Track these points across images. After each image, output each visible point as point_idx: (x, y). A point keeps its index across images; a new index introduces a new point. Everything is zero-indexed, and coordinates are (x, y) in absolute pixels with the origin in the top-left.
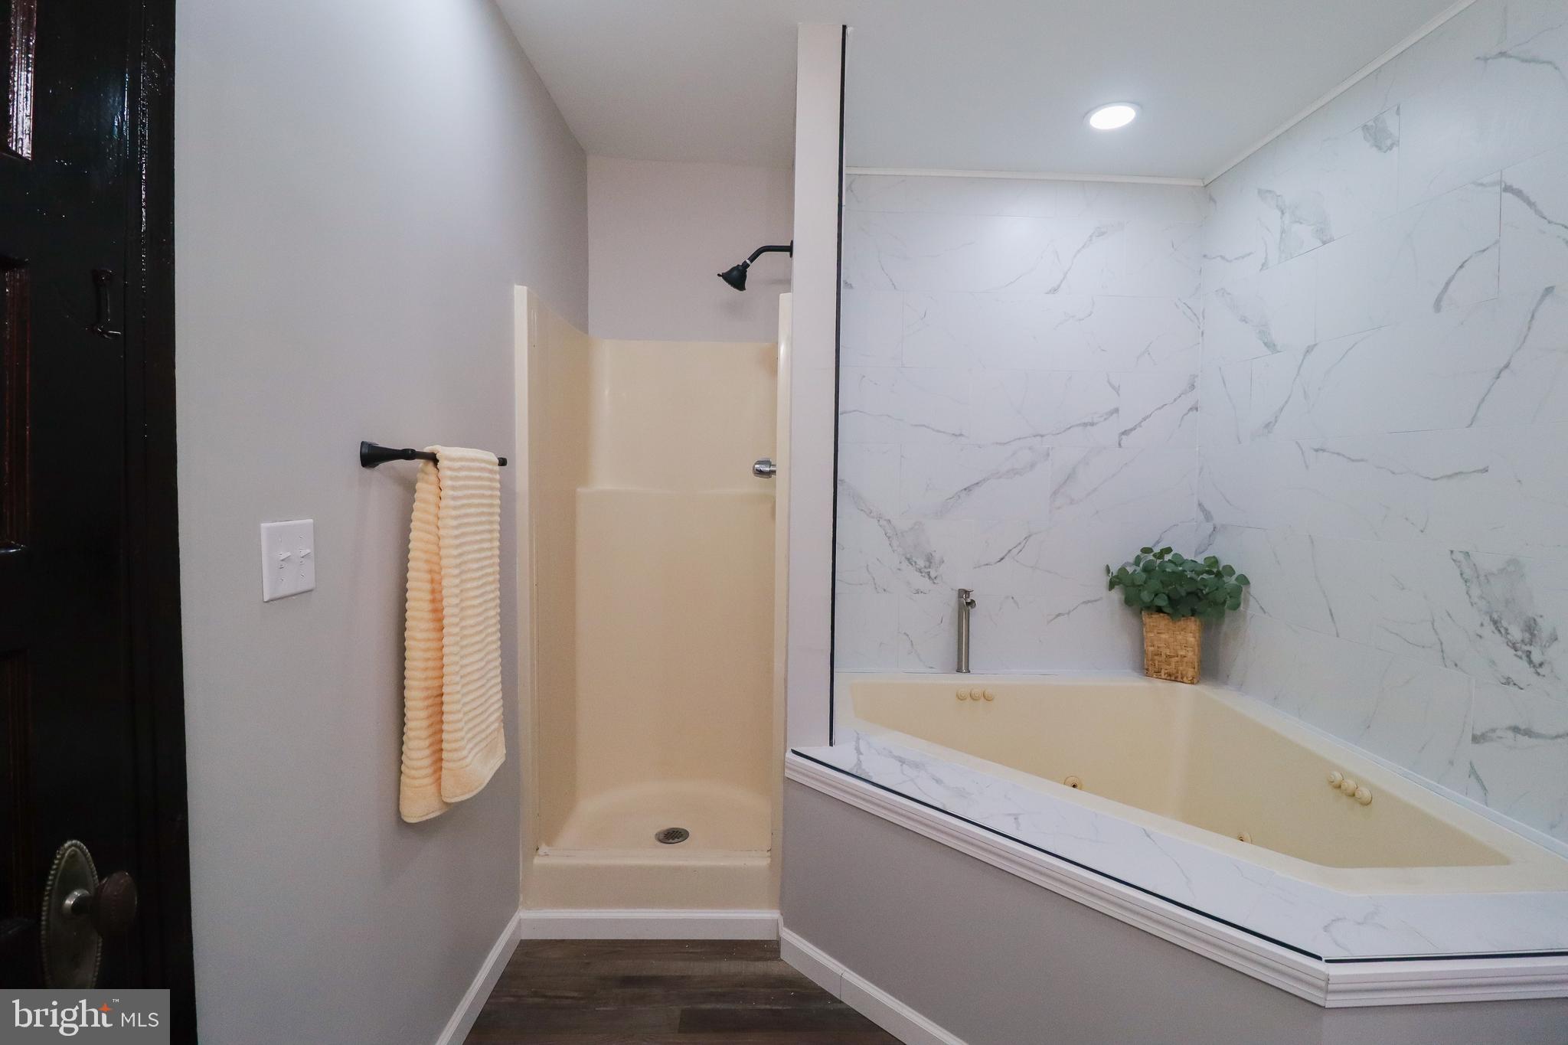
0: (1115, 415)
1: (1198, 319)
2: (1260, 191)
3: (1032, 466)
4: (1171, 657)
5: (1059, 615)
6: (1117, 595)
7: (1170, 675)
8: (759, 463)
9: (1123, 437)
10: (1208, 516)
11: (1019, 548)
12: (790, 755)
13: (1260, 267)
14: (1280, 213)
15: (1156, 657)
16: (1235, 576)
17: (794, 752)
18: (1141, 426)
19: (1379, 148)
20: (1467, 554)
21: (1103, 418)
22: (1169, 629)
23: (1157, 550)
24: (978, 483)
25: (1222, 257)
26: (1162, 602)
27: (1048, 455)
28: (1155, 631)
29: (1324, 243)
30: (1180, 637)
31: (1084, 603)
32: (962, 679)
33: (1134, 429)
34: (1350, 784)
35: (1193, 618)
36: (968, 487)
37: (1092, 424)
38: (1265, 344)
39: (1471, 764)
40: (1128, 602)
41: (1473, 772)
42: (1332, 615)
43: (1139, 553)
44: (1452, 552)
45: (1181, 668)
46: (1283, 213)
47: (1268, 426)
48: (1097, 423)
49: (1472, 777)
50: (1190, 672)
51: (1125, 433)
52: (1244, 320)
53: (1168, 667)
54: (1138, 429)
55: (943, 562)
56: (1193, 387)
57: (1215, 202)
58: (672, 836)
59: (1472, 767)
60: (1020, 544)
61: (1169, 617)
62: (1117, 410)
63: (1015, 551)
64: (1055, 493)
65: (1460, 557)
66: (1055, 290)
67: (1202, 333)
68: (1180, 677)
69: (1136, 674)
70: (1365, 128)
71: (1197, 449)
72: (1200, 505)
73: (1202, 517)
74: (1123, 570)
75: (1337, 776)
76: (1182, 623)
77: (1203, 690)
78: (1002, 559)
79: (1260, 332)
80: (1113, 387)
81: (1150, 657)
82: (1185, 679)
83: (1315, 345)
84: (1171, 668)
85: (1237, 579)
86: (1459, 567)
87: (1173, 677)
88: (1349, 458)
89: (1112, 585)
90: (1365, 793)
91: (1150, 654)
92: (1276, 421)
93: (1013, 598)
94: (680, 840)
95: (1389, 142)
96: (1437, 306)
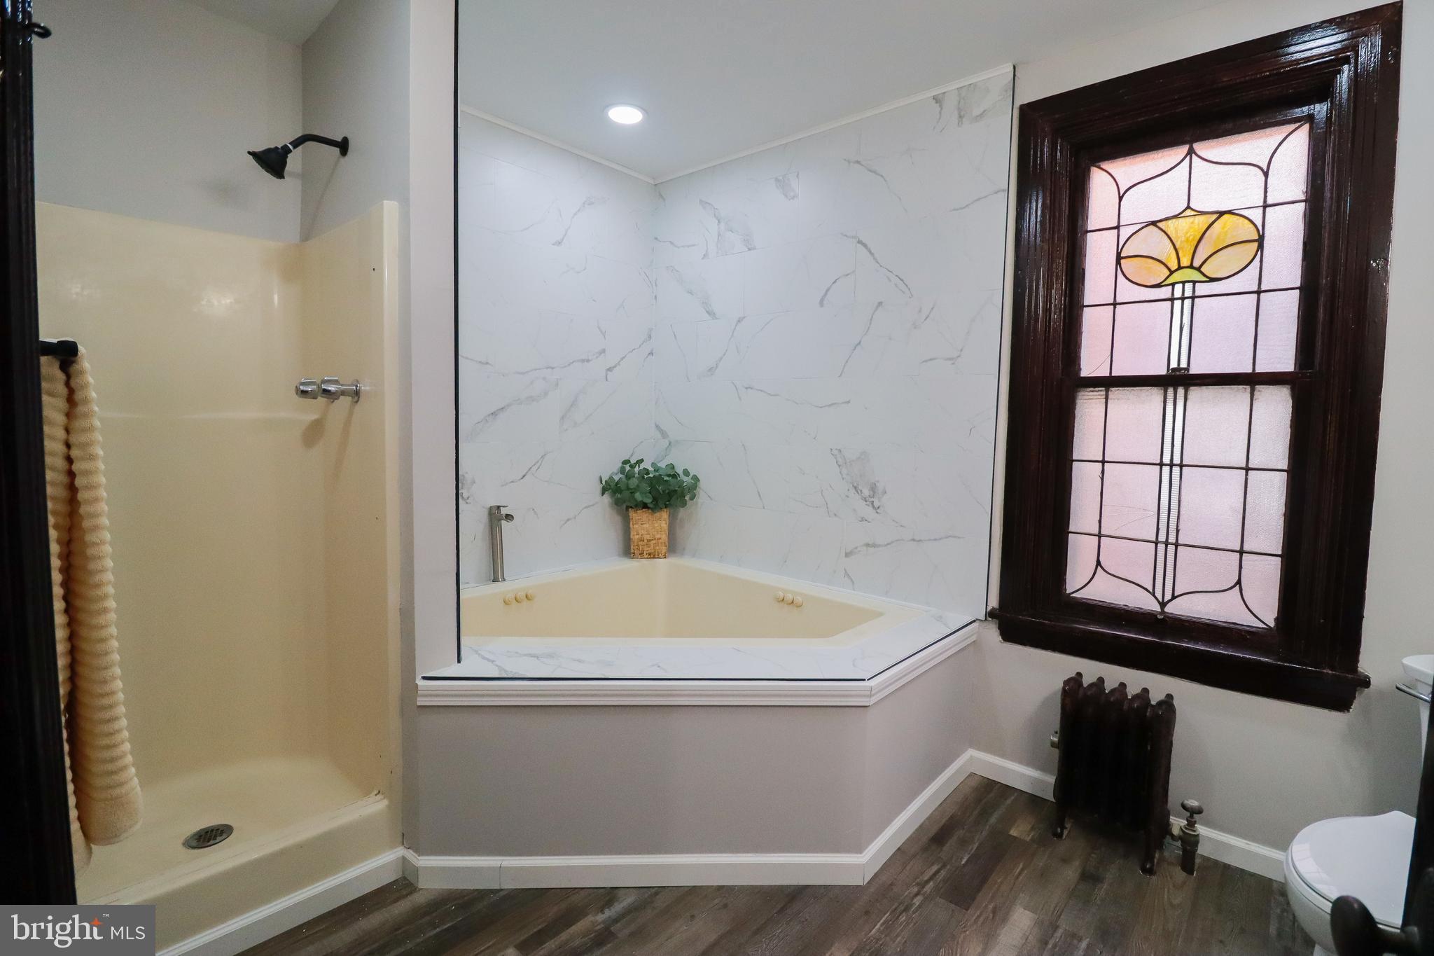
0: (603, 354)
1: (652, 285)
2: (701, 201)
3: (546, 394)
4: (650, 541)
5: (568, 520)
6: (607, 499)
7: (650, 554)
8: (303, 384)
9: (609, 372)
10: (664, 434)
11: (539, 464)
12: (420, 683)
13: (702, 256)
14: (717, 221)
15: (640, 543)
16: (691, 476)
17: (425, 678)
18: (619, 365)
19: (786, 196)
20: (840, 451)
21: (595, 357)
22: (649, 520)
23: (633, 461)
24: (502, 408)
25: (671, 243)
26: (648, 500)
27: (557, 385)
28: (640, 523)
29: (749, 249)
30: (656, 525)
31: (586, 507)
32: (499, 587)
33: (615, 367)
34: (789, 597)
35: (665, 510)
36: (495, 412)
37: (588, 361)
38: (707, 312)
39: (845, 570)
40: (617, 503)
41: (846, 574)
42: (760, 496)
43: (621, 464)
44: (831, 449)
45: (657, 548)
46: (719, 222)
47: (711, 370)
48: (591, 360)
49: (846, 578)
50: (664, 550)
51: (610, 369)
52: (690, 292)
53: (648, 549)
54: (618, 367)
55: (474, 482)
56: (650, 337)
57: (664, 200)
58: (208, 837)
59: (846, 572)
60: (538, 462)
61: (650, 511)
62: (604, 351)
63: (535, 468)
64: (563, 418)
65: (836, 452)
66: (559, 243)
67: (656, 297)
68: (657, 554)
69: (623, 559)
70: (777, 180)
71: (654, 384)
72: (657, 426)
73: (659, 436)
74: (611, 478)
75: (781, 595)
76: (658, 514)
77: (672, 561)
78: (524, 476)
79: (703, 303)
80: (601, 332)
81: (636, 543)
82: (660, 555)
83: (744, 317)
84: (651, 549)
85: (692, 478)
86: (836, 458)
87: (652, 556)
88: (769, 394)
89: (604, 491)
90: (799, 599)
91: (636, 541)
92: (717, 367)
93: (533, 510)
94: (224, 837)
95: (792, 194)
96: (821, 303)
